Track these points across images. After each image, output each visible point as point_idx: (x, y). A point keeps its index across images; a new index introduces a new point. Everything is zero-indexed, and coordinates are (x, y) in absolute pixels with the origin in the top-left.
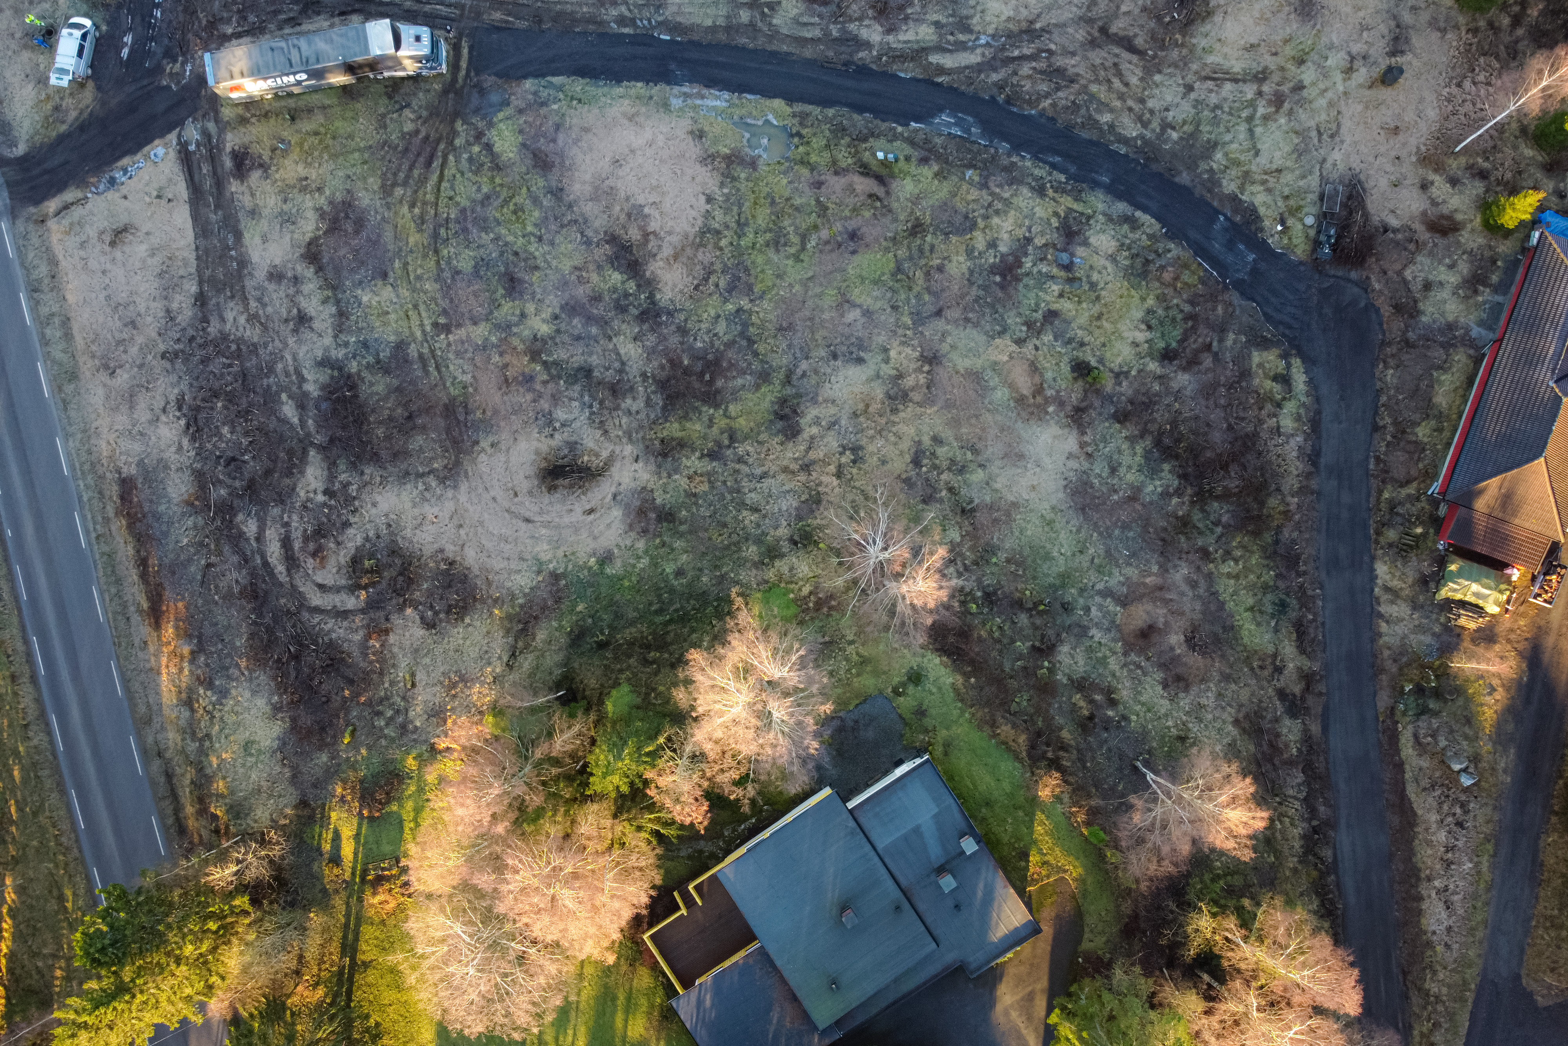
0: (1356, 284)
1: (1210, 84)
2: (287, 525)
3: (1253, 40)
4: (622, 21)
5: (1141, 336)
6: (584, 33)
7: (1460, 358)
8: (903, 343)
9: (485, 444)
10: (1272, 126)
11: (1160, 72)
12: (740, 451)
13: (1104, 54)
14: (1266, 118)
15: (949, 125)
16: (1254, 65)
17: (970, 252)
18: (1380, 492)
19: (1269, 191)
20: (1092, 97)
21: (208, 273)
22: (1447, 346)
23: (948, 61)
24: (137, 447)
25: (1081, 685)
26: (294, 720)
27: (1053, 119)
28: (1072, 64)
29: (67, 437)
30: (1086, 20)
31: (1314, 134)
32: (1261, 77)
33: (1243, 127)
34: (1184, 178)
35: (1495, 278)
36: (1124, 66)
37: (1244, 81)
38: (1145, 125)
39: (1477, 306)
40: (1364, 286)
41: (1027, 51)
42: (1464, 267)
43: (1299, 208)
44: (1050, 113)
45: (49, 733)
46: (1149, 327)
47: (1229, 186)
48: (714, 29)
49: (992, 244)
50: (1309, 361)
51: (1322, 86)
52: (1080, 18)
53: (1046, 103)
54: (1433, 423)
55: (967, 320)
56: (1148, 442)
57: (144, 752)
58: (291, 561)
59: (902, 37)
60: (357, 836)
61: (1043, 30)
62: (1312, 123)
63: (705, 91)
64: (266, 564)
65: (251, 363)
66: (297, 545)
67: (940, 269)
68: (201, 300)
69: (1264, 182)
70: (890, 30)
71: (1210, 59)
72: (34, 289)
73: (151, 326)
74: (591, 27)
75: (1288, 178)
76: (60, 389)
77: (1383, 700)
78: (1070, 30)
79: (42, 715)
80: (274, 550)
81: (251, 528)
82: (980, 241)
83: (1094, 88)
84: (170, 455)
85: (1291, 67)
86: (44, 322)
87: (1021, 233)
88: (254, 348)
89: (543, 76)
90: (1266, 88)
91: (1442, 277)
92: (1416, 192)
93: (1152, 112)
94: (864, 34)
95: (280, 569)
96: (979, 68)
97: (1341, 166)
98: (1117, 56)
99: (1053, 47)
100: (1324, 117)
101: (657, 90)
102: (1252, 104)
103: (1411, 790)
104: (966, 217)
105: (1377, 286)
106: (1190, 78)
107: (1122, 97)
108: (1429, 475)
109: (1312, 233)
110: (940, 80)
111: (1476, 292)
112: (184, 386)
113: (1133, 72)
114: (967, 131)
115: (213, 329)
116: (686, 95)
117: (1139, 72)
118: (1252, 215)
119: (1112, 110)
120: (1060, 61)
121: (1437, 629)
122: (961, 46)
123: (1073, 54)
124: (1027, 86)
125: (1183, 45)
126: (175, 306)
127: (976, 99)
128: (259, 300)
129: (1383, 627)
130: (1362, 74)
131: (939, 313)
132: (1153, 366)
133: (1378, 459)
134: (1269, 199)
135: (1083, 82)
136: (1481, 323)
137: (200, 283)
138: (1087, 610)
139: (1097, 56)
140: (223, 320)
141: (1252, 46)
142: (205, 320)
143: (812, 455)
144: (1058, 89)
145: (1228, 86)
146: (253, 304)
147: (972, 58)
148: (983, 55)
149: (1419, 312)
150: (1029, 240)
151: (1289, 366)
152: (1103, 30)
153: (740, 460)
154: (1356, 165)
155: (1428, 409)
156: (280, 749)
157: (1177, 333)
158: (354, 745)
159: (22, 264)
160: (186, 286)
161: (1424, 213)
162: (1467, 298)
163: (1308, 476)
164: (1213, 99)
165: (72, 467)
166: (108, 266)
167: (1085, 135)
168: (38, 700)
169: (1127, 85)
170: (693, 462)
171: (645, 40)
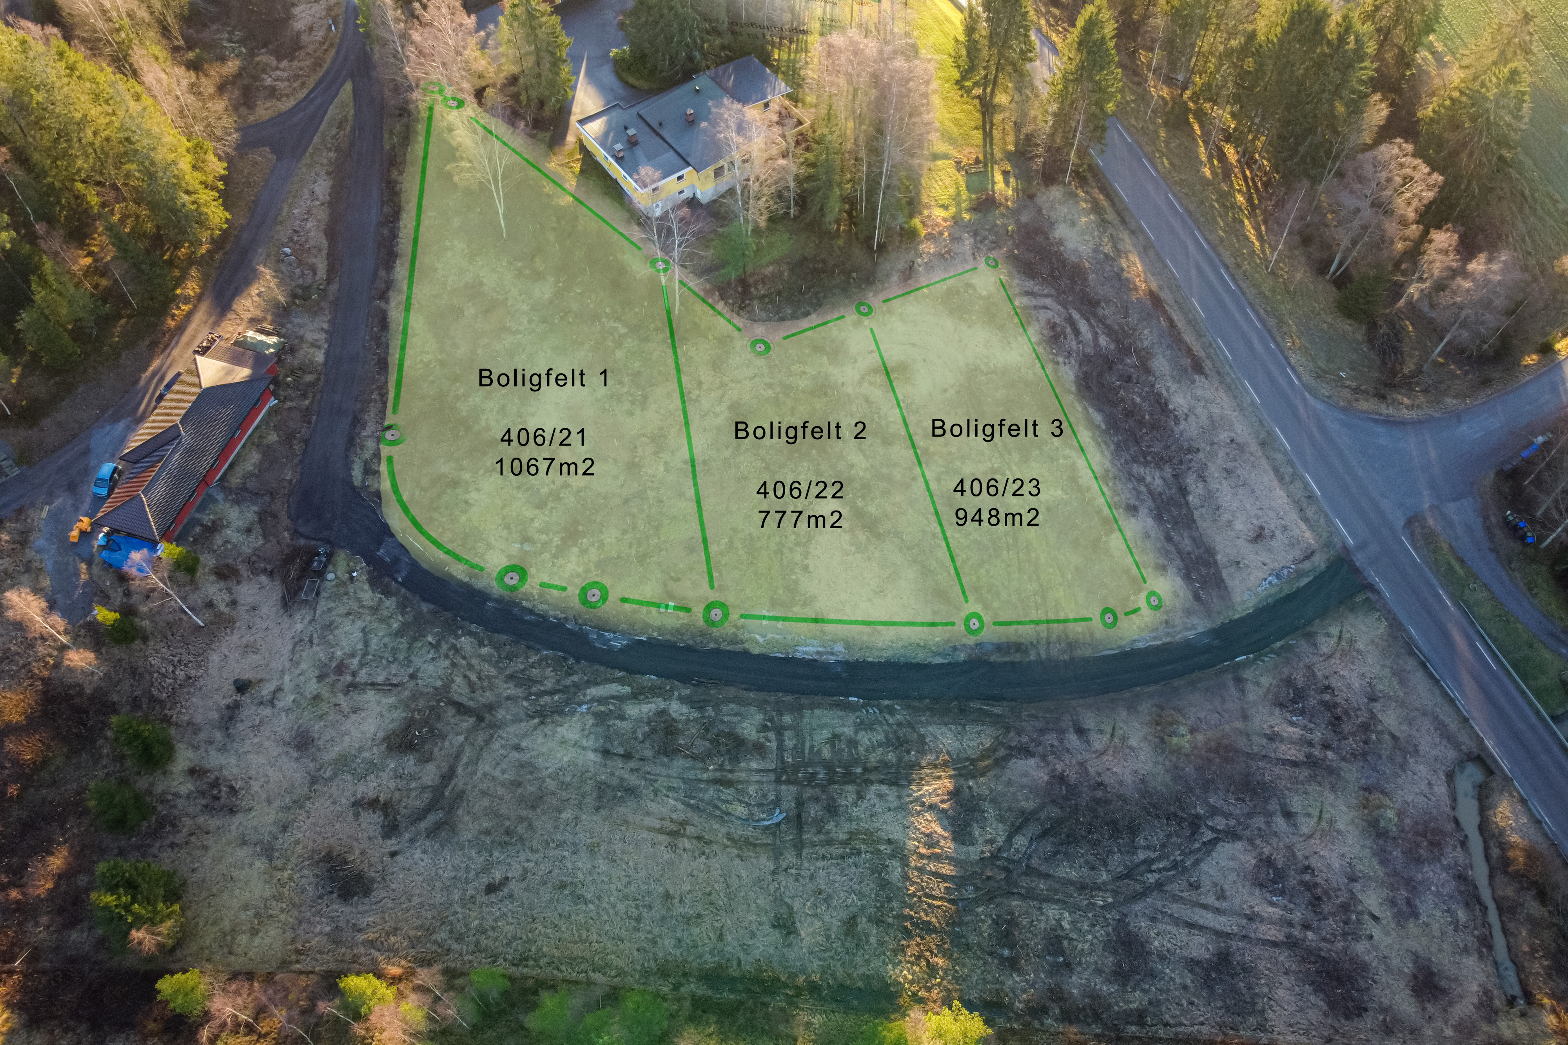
0: (302, 535)
1: (395, 681)
2: (1079, 342)
3: (354, 717)
4: (891, 711)
5: (473, 496)
6: (921, 698)
7: (235, 480)
8: (654, 476)
9: (951, 393)
10: (348, 649)
11: (436, 688)
12: (770, 392)
13: (483, 700)
14: (353, 655)
15: (615, 639)
16: (356, 697)
17: (602, 545)
18: (312, 403)
19: (359, 600)
20: (496, 665)
21: (1184, 511)
22: (244, 489)
23: (614, 688)
24: (1199, 393)
25: (538, 276)
26: (1047, 238)
27: (529, 647)
28: (511, 690)
29: (1253, 403)
30: (495, 726)
31: (315, 641)
32: (353, 686)
33: (373, 647)
34: (425, 607)
35: (198, 529)
36: (465, 690)
37: (366, 684)
38: (454, 647)
39: (215, 513)
40: (296, 534)
41: (547, 699)
42: (218, 540)
43: (336, 586)
44: (531, 653)
45: (1206, 239)
46: (466, 502)
47: (390, 603)
48: (812, 707)
49: (584, 552)
50: (348, 481)
51: (302, 678)
52: (500, 727)
53: (534, 659)
54: (265, 442)
55: (605, 498)
56: (476, 428)
57: (1142, 231)
58: (1071, 321)
59: (653, 706)
60: (994, 183)
61: (533, 718)
62: (316, 648)
63: (816, 657)
64: (1088, 320)
65: (1133, 449)
66: (1068, 330)
67: (625, 532)
68: (1184, 491)
69: (362, 606)
70: (662, 713)
71: (392, 700)
72: (1311, 497)
73: (1214, 470)
74: (916, 704)
75: (342, 610)
76: (1269, 434)
77: (334, 287)
78: (509, 717)
79: (1214, 248)
80: (1083, 326)
81: (1103, 340)
82: (593, 555)
83: (493, 672)
84: (1174, 387)
85: (325, 694)
86: (1296, 476)
87: (561, 561)
88: (1134, 460)
89: (949, 664)
90: (349, 678)
91: (236, 535)
92: (241, 599)
93: (447, 656)
94: (685, 709)
95: (1076, 316)
96: (589, 684)
97: (298, 617)
98: (471, 699)
99: (525, 704)
100: (304, 654)
101: (856, 656)
102: (362, 665)
103: (325, 244)
104: (603, 571)
105: (286, 534)
106: (412, 684)
107: (470, 667)
108: (274, 411)
109: (330, 568)
110: (621, 674)
111: (213, 522)
112: (1177, 430)
113: (460, 687)
114: (599, 635)
115: (1168, 470)
116: (832, 654)
117: (454, 687)
118: (374, 582)
119: (480, 656)
120: (519, 692)
121: (289, 326)
122: (601, 700)
123: (508, 698)
124: (548, 672)
125: (413, 711)
126: (1201, 485)
127: (592, 660)
128: (1139, 493)
129: (325, 326)
130: (266, 690)
131: (627, 501)
132: (466, 476)
133: (309, 422)
134: (360, 595)
135: (502, 677)
136: (215, 501)
137: (1187, 503)
138: (530, 321)
139: (488, 697)
140: (1163, 478)
141: (355, 712)
142: (1176, 476)
143: (720, 392)
144: (523, 670)
145: (380, 679)
146: (1143, 489)
147: (594, 692)
148: (585, 695)
149: (257, 513)
150: (555, 556)
151: (363, 481)
152: (481, 719)
153: (770, 386)
154: (286, 620)
155: (267, 451)
156: (1053, 224)
157: (445, 498)
158: (1005, 226)
159: (1326, 515)
160: (1196, 501)
161: (238, 583)
162: (221, 519)
163: (362, 411)
164: (394, 668)
165: (1244, 386)
166: (1260, 513)
167: (504, 637)
168: (1219, 255)
169: (465, 677)
170: (803, 383)
171: (871, 697)
